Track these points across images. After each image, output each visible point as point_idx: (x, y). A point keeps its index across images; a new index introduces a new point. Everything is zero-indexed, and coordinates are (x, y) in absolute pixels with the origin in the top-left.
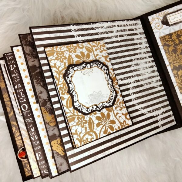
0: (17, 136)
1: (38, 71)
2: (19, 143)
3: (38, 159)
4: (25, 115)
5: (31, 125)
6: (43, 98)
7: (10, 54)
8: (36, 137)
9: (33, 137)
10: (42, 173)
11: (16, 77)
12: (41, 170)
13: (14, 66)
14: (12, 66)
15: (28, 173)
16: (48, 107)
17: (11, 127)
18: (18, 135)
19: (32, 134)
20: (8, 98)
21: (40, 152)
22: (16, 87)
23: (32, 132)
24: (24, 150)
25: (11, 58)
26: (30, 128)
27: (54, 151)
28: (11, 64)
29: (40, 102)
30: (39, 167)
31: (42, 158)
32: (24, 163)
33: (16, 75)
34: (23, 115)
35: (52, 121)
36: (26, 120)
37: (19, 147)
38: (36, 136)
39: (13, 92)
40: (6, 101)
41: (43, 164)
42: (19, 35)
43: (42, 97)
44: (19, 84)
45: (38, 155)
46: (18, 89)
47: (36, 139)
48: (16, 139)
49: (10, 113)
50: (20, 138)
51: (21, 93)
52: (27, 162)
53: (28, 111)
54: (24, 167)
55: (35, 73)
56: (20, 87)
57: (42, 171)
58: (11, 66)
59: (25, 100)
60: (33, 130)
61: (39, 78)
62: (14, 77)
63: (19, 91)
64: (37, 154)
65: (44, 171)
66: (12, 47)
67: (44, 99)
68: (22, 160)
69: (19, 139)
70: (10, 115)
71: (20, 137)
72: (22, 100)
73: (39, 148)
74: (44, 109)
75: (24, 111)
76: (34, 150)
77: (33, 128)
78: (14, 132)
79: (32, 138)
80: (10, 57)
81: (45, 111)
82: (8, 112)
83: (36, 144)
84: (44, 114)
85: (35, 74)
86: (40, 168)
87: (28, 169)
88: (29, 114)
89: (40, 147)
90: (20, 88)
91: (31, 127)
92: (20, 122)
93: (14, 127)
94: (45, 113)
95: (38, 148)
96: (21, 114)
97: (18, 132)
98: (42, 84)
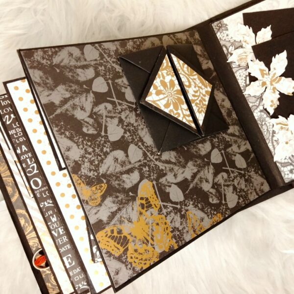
0: (28, 231)
1: (59, 112)
2: (33, 243)
3: (68, 266)
4: (38, 195)
5: (50, 212)
6: (73, 159)
7: (3, 97)
8: (61, 231)
9: (55, 232)
10: (76, 289)
11: (16, 134)
12: (74, 283)
13: (12, 116)
14: (7, 116)
15: (54, 290)
16: (83, 174)
17: (18, 218)
18: (30, 230)
19: (53, 227)
20: (6, 172)
21: (70, 255)
22: (19, 151)
23: (54, 223)
24: (43, 253)
25: (5, 103)
26: (49, 216)
27: (102, 250)
28: (5, 114)
29: (69, 165)
30: (71, 279)
31: (74, 264)
32: (45, 275)
33: (16, 131)
34: (35, 196)
35: (92, 197)
36: (41, 205)
37: (34, 249)
38: (60, 229)
39: (15, 161)
40: (4, 177)
41: (78, 274)
42: (19, 51)
43: (70, 157)
44: (23, 146)
45: (68, 260)
46: (22, 154)
47: (61, 233)
48: (28, 237)
49: (13, 195)
50: (34, 234)
51: (28, 160)
52: (50, 272)
53: (43, 189)
54: (45, 281)
55: (54, 115)
56: (25, 150)
57: (77, 286)
58: (6, 118)
59: (35, 171)
60: (54, 219)
61: (61, 125)
62: (13, 135)
63: (23, 157)
64: (65, 259)
65: (80, 286)
66: (5, 84)
67: (75, 161)
68: (41, 270)
69: (33, 236)
70: (13, 200)
71: (34, 232)
72: (30, 172)
73: (67, 247)
74: (78, 178)
75: (36, 190)
76: (59, 251)
77: (54, 215)
78: (22, 226)
79: (53, 232)
80: (3, 102)
81: (79, 182)
82: (10, 194)
83: (61, 242)
84: (78, 186)
85: (53, 117)
86: (73, 281)
87: (52, 284)
88: (45, 194)
89: (69, 246)
90: (26, 152)
91: (51, 215)
92: (32, 208)
93: (23, 218)
94: (80, 184)
95: (65, 248)
96: (32, 196)
97: (29, 225)
98: (67, 133)
